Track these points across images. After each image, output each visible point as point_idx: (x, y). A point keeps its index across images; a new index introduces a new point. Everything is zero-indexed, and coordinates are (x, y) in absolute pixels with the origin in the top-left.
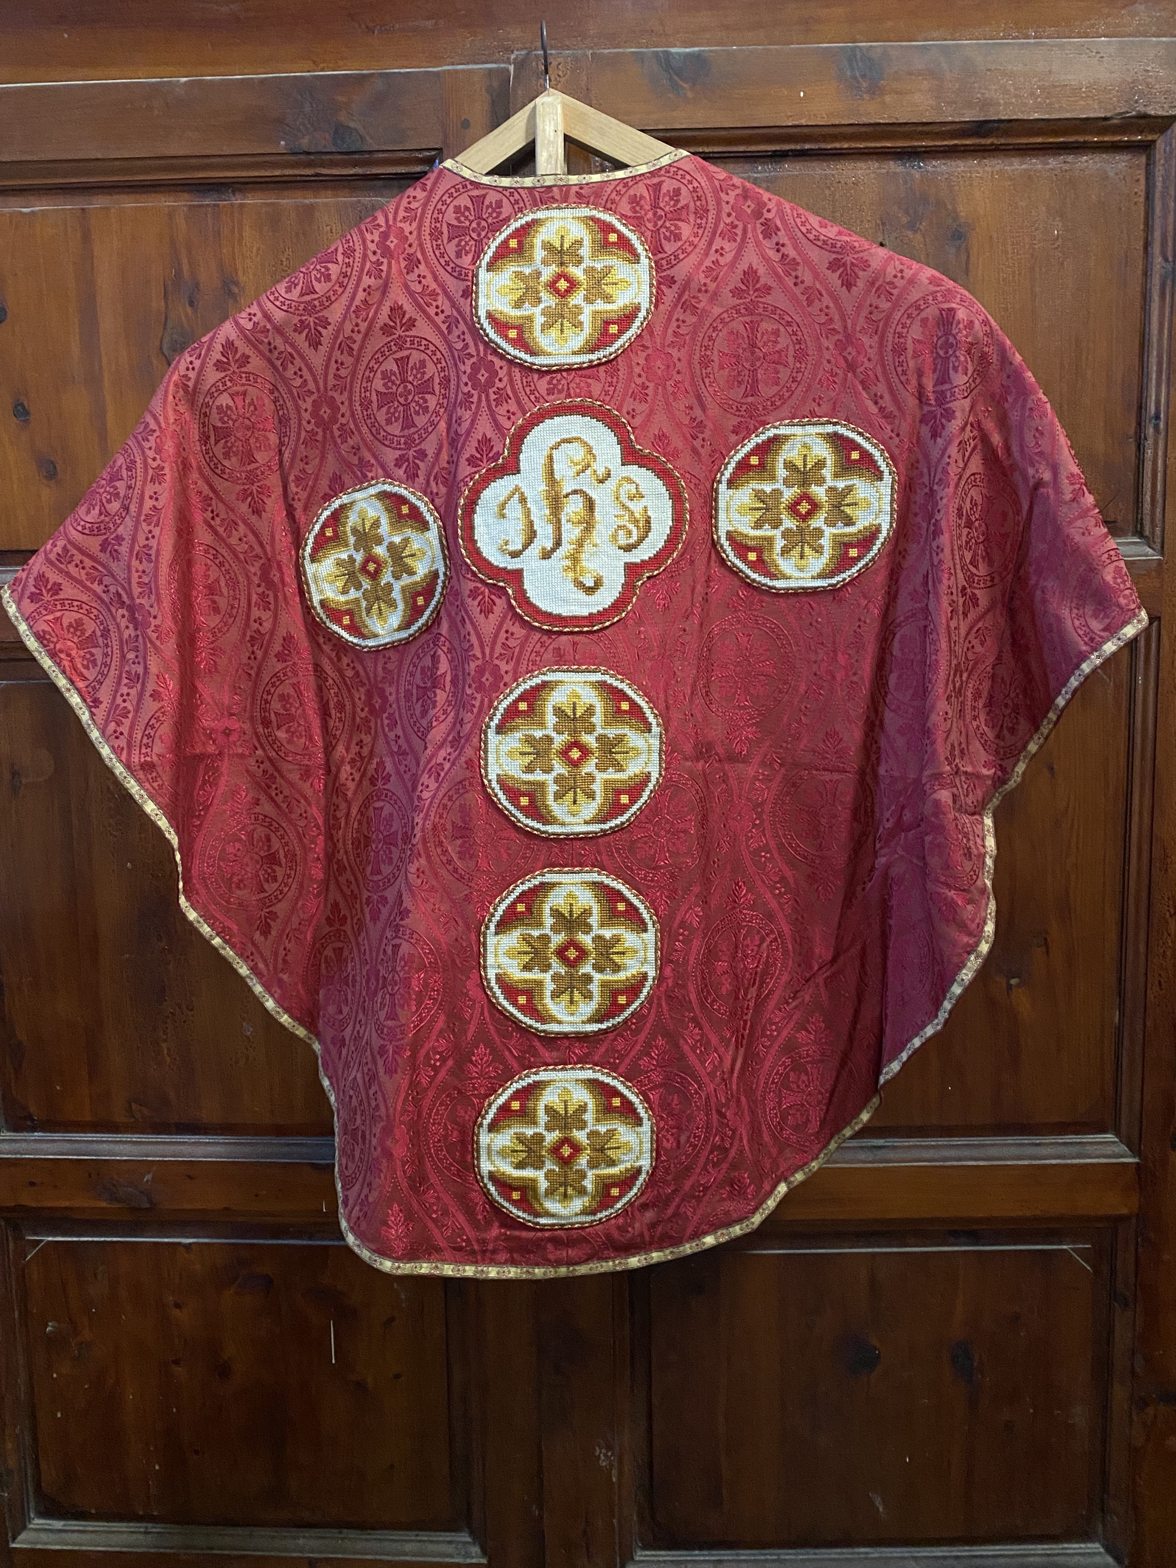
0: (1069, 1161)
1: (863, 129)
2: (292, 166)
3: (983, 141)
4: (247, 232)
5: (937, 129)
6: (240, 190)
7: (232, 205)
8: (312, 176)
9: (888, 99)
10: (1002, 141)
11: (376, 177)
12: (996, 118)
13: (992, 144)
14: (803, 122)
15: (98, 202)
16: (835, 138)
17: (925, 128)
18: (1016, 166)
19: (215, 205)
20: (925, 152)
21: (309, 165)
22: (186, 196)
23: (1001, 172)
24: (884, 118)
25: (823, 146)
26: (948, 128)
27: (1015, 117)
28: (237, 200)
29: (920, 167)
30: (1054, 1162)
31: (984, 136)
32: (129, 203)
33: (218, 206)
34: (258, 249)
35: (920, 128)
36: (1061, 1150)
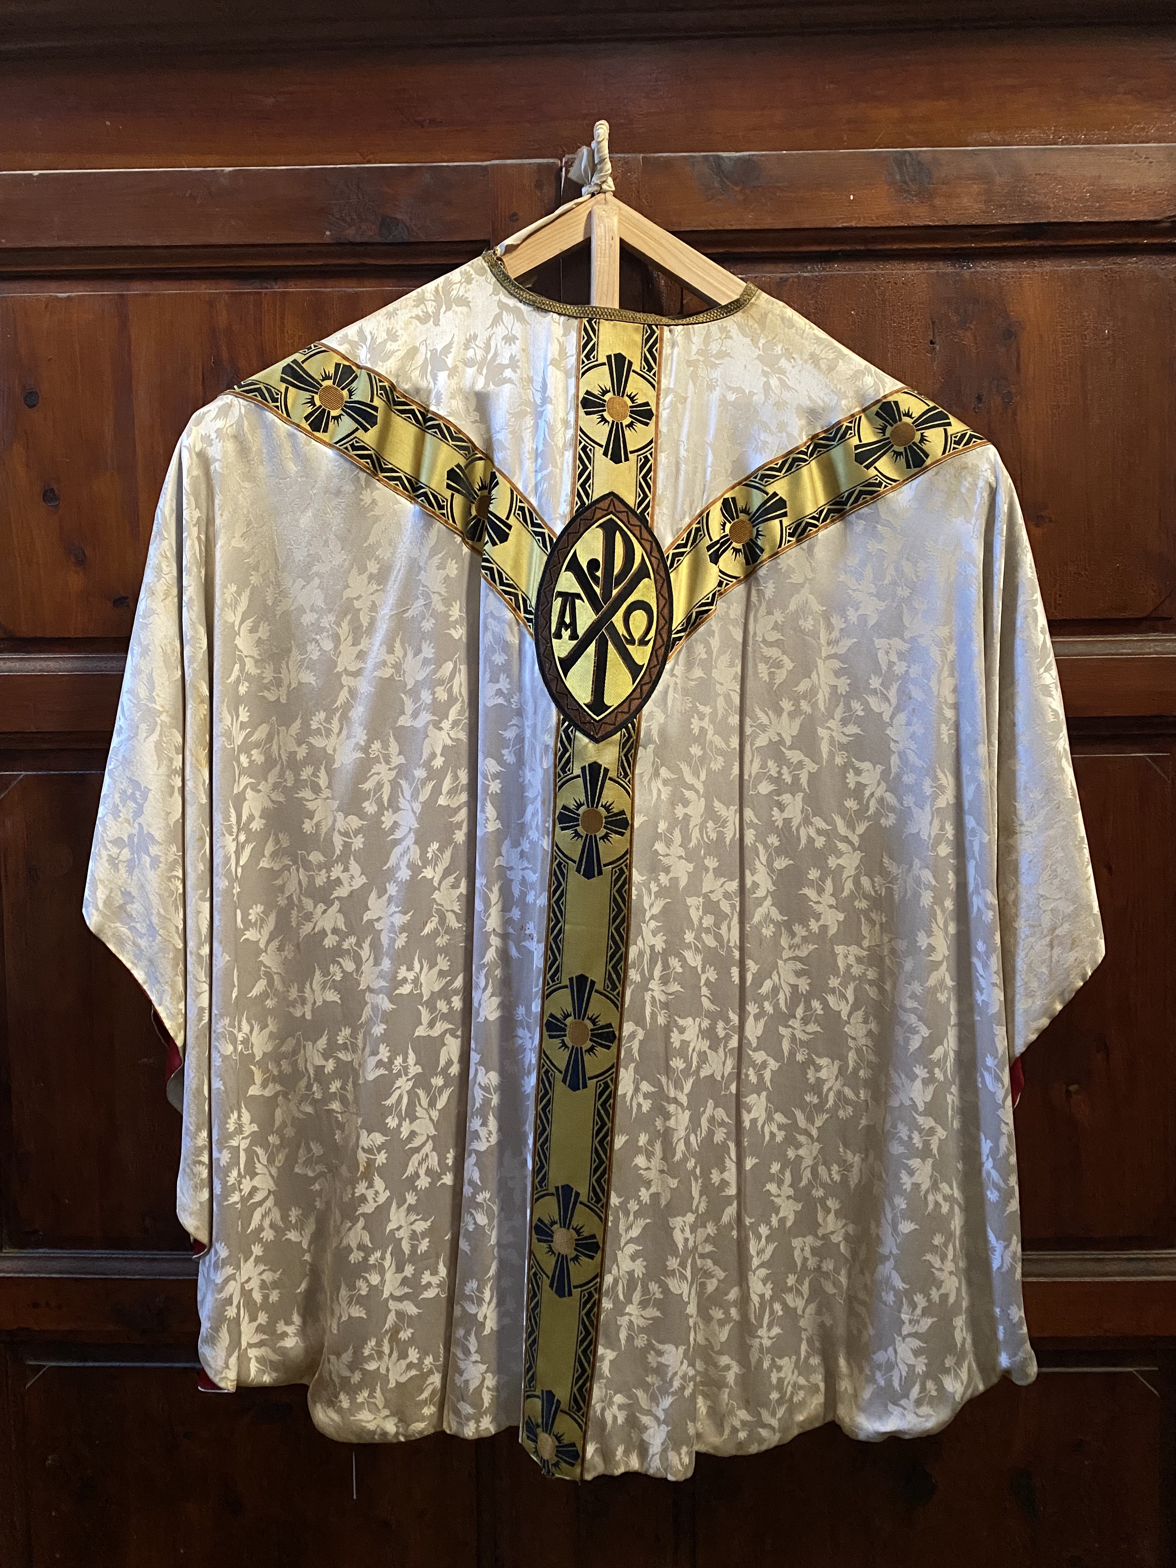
0: (1133, 1279)
2: (336, 255)
3: (1031, 243)
5: (986, 231)
6: (282, 278)
7: (274, 292)
8: (357, 265)
9: (937, 202)
10: (1051, 243)
11: (421, 268)
12: (1046, 221)
13: (1041, 246)
14: (853, 224)
15: (137, 289)
16: (883, 240)
17: (974, 231)
18: (1066, 267)
19: (256, 292)
20: (974, 253)
21: (355, 255)
22: (227, 283)
23: (1051, 273)
24: (933, 221)
25: (873, 247)
26: (998, 231)
27: (1064, 220)
28: (278, 288)
29: (969, 268)
30: (1118, 1279)
31: (1034, 239)
32: (170, 289)
33: (260, 292)
35: (970, 230)
36: (1125, 1266)
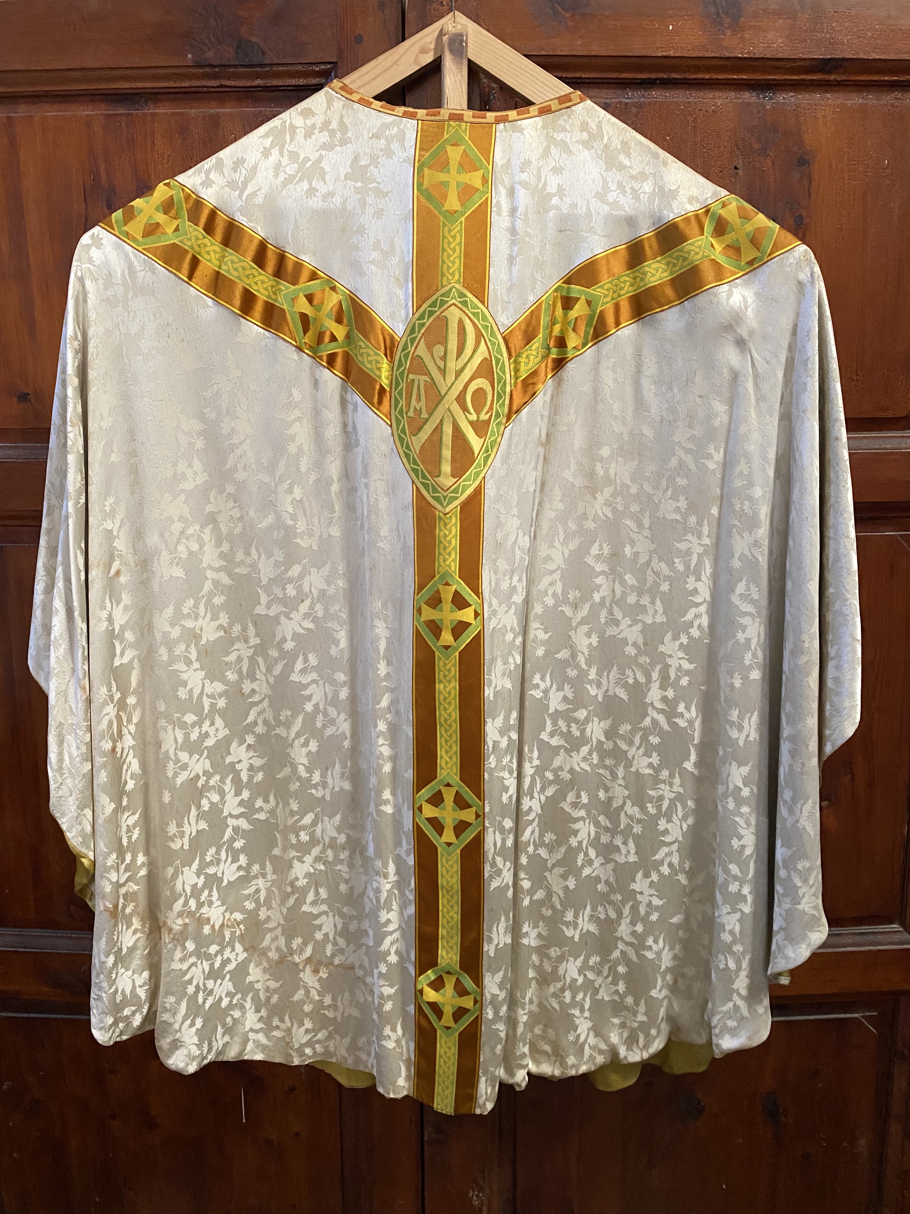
0: (863, 949)
1: (723, 62)
2: (199, 77)
3: (827, 77)
4: (158, 140)
5: (788, 64)
6: (151, 101)
7: (145, 114)
8: (217, 87)
9: (747, 35)
10: (843, 77)
11: (277, 89)
12: (841, 57)
13: (835, 80)
14: (671, 53)
15: (23, 111)
16: (698, 69)
17: (779, 64)
18: (855, 100)
20: (776, 85)
22: (102, 105)
23: (841, 105)
24: (742, 53)
25: (688, 75)
26: (798, 64)
27: (856, 56)
28: (150, 110)
30: (851, 949)
31: (830, 72)
32: (51, 112)
33: (131, 115)
34: (169, 156)
35: (773, 63)
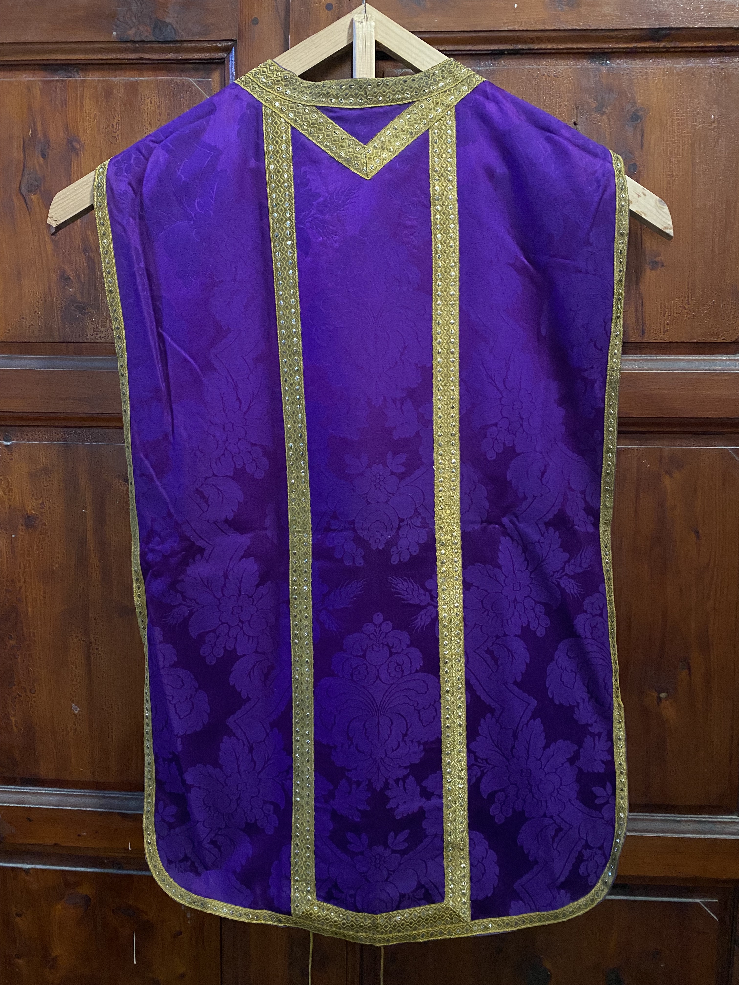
0: (702, 836)
1: (562, 34)
2: (121, 51)
3: (657, 45)
4: (87, 102)
5: (621, 34)
6: (82, 70)
7: (76, 80)
8: (137, 59)
9: (583, 10)
10: (673, 45)
11: (185, 62)
12: (668, 26)
13: (665, 47)
14: (517, 27)
16: (540, 40)
17: (611, 34)
18: (683, 64)
19: (63, 81)
20: (612, 53)
21: (135, 51)
22: (42, 73)
23: (671, 69)
25: (532, 46)
26: (630, 33)
27: (683, 26)
28: (79, 77)
29: (607, 65)
30: (691, 836)
31: (659, 41)
33: (66, 80)
34: (95, 115)
35: (607, 33)
36: (697, 826)
